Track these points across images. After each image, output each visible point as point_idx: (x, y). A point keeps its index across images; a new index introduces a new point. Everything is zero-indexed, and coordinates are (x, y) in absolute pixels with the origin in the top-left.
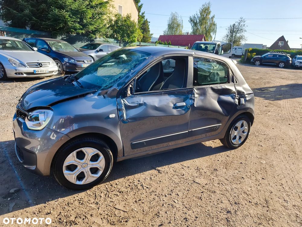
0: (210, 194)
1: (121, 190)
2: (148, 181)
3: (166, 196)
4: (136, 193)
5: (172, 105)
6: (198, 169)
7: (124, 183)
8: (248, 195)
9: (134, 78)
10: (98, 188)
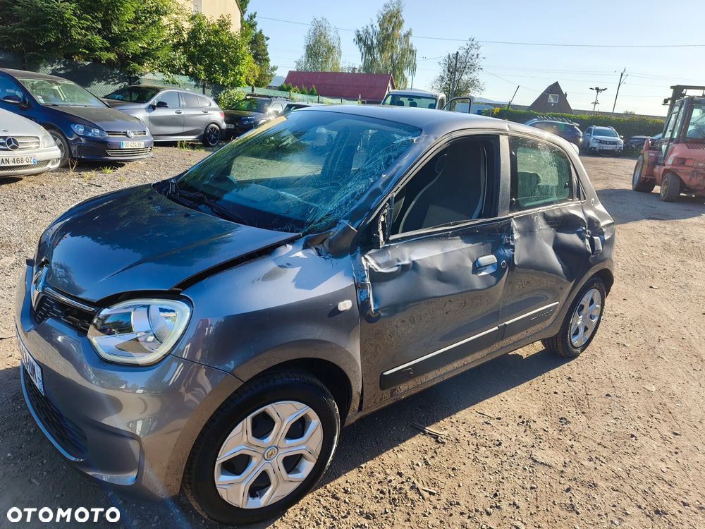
0: (588, 492)
1: (366, 510)
2: (421, 468)
3: (488, 514)
4: (408, 514)
5: (470, 265)
6: (525, 423)
7: (365, 486)
8: (670, 485)
9: (390, 196)
10: (302, 509)
